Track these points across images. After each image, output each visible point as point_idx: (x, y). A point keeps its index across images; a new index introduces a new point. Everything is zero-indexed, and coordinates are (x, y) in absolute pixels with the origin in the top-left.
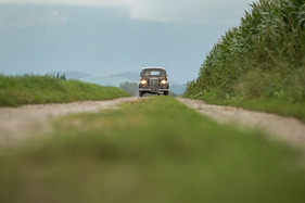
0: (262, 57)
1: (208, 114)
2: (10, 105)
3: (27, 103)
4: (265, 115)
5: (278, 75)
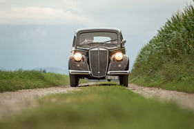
0: (174, 54)
1: (139, 92)
2: (11, 90)
3: (21, 89)
4: (176, 92)
5: (184, 66)
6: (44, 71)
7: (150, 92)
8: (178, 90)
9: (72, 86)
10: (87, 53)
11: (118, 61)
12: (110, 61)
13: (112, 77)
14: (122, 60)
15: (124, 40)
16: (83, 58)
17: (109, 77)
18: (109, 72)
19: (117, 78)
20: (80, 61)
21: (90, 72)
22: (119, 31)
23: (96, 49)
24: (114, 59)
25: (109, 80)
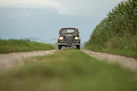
0: (118, 31)
1: (94, 56)
2: (5, 53)
3: (12, 52)
4: (120, 57)
5: (125, 38)
6: (29, 40)
7: (101, 56)
8: (121, 55)
10: (65, 37)
14: (78, 40)
15: (79, 32)
18: (73, 44)
20: (62, 40)
21: (66, 44)
22: (77, 28)
23: (68, 36)
24: (75, 39)
25: (73, 47)
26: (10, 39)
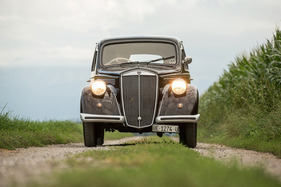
9: (88, 145)
10: (118, 81)
11: (176, 96)
12: (160, 96)
13: (166, 128)
14: (184, 95)
15: (187, 57)
16: (108, 91)
17: (160, 128)
18: (159, 118)
19: (174, 128)
20: (102, 97)
21: (121, 117)
22: (179, 40)
23: (135, 73)
24: (169, 92)
25: (160, 134)
26: (48, 120)
